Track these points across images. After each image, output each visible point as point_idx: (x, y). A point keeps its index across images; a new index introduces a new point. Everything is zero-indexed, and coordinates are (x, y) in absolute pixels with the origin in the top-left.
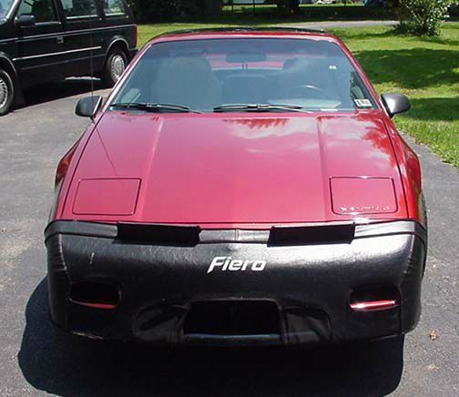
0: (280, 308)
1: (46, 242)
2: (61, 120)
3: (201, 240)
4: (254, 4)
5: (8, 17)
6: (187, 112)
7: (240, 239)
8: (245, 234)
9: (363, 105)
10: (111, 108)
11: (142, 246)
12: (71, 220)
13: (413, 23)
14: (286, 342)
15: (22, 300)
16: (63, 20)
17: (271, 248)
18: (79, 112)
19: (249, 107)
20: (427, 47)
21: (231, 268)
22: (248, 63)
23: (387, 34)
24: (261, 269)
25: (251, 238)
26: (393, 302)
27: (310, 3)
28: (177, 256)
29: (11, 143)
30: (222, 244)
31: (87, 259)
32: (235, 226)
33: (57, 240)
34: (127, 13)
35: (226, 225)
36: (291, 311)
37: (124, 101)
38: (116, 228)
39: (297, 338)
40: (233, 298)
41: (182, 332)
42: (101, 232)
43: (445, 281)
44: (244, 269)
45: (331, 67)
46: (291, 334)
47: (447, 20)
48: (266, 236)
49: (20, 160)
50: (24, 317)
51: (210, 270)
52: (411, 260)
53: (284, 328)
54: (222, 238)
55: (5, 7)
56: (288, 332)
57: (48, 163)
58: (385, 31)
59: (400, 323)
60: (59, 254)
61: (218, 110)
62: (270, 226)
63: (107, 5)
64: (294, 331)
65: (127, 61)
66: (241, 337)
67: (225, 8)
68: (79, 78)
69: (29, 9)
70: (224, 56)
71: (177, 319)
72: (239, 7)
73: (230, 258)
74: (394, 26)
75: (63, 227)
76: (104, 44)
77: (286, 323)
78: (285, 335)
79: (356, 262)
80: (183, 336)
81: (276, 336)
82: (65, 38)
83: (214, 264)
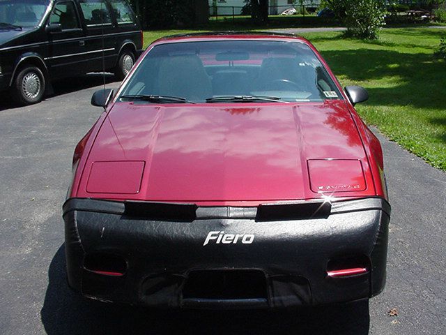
0: (267, 276)
1: (63, 216)
2: (82, 107)
3: (198, 216)
4: (233, 15)
5: (40, 25)
6: (184, 102)
7: (231, 215)
8: (235, 211)
9: (330, 96)
10: (121, 99)
11: (146, 222)
12: (86, 198)
13: (358, 29)
14: (272, 306)
15: (46, 261)
16: (84, 27)
17: (259, 223)
18: (94, 103)
19: (236, 98)
20: (369, 48)
21: (224, 242)
22: (234, 62)
23: (338, 38)
24: (250, 242)
25: (241, 214)
26: (365, 269)
27: (276, 14)
28: (177, 231)
29: (42, 126)
30: (216, 220)
31: (98, 232)
32: (227, 203)
33: (73, 216)
34: (135, 22)
35: (219, 203)
36: (277, 279)
37: (132, 93)
38: (123, 205)
39: (281, 301)
40: (226, 268)
41: (182, 296)
42: (111, 209)
43: (400, 243)
44: (235, 242)
45: (300, 64)
46: (276, 298)
47: (384, 26)
48: (254, 212)
49: (49, 140)
50: (47, 277)
51: (206, 243)
52: (380, 232)
53: (271, 293)
54: (215, 215)
55: (38, 17)
56: (273, 296)
57: (70, 142)
58: (336, 35)
59: (370, 286)
60: (75, 228)
61: (210, 101)
62: (257, 203)
63: (119, 15)
64: (279, 295)
65: (135, 59)
66: (232, 301)
67: (211, 18)
68: (97, 73)
69: (57, 18)
70: (214, 56)
71: (177, 285)
72: (222, 18)
73: (223, 232)
74: (343, 32)
75: (78, 204)
76: (117, 47)
77: (273, 289)
78: (271, 299)
79: (333, 235)
80: (182, 300)
81: (263, 300)
82: (85, 42)
83: (209, 237)
